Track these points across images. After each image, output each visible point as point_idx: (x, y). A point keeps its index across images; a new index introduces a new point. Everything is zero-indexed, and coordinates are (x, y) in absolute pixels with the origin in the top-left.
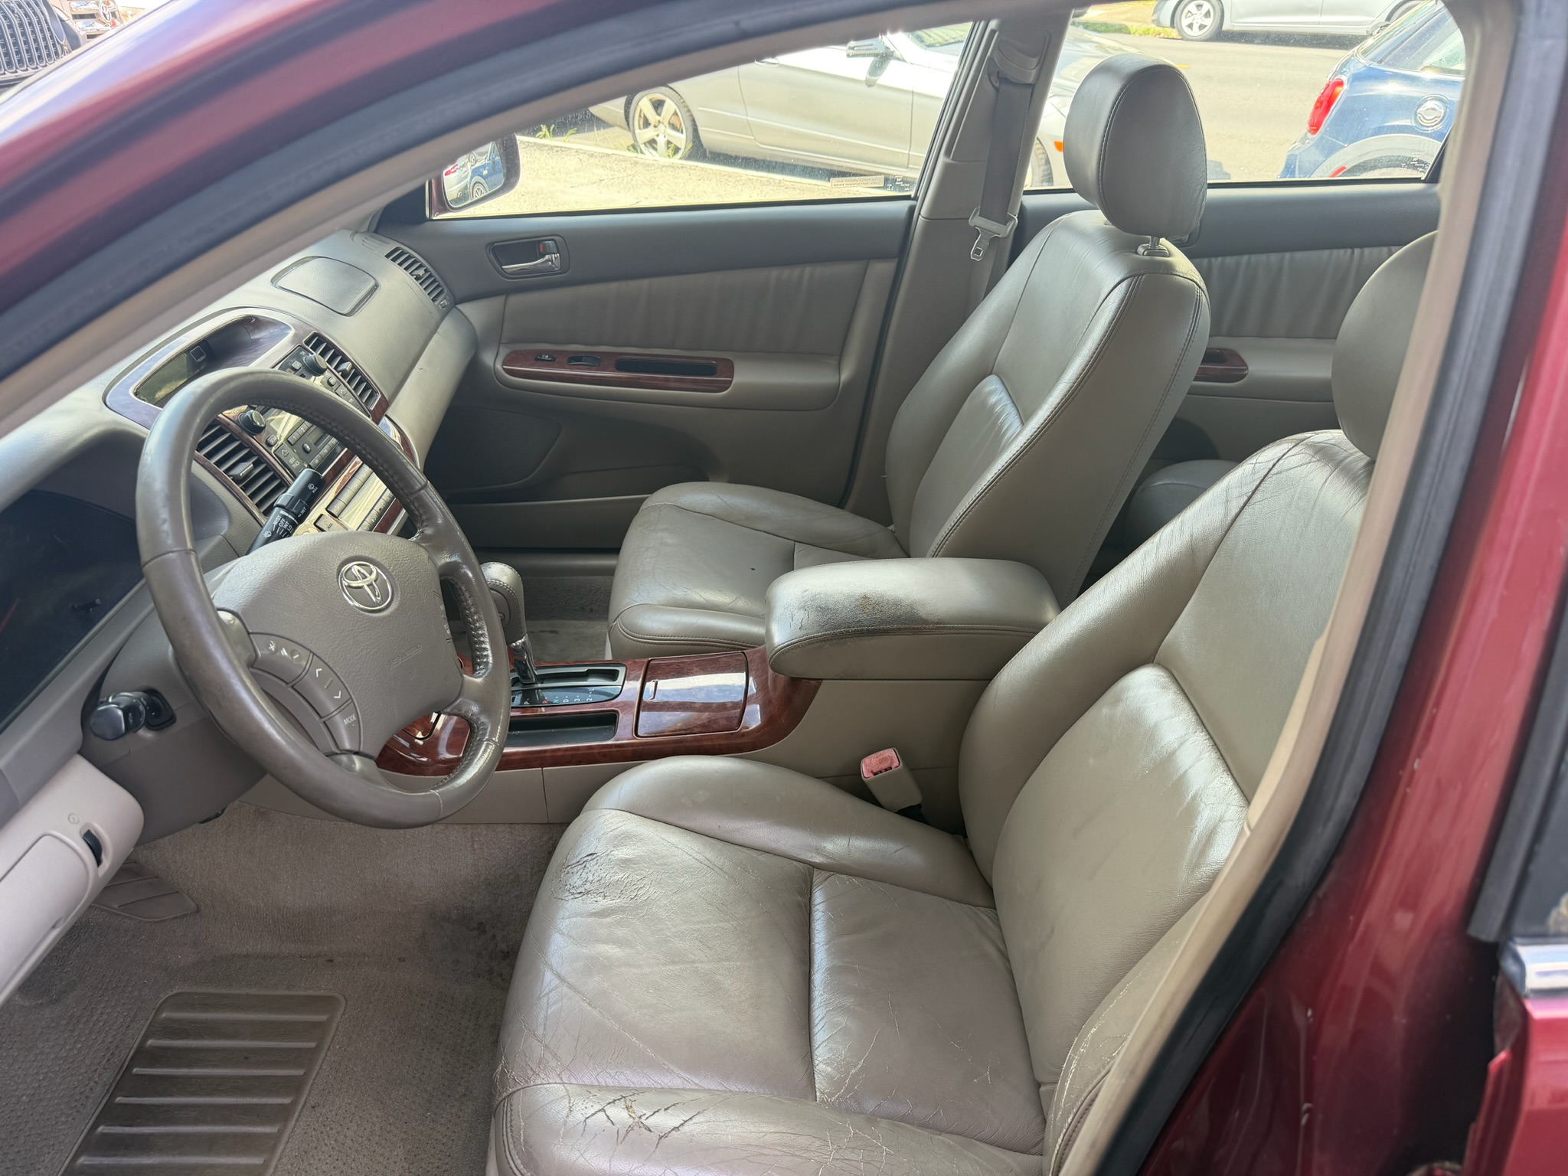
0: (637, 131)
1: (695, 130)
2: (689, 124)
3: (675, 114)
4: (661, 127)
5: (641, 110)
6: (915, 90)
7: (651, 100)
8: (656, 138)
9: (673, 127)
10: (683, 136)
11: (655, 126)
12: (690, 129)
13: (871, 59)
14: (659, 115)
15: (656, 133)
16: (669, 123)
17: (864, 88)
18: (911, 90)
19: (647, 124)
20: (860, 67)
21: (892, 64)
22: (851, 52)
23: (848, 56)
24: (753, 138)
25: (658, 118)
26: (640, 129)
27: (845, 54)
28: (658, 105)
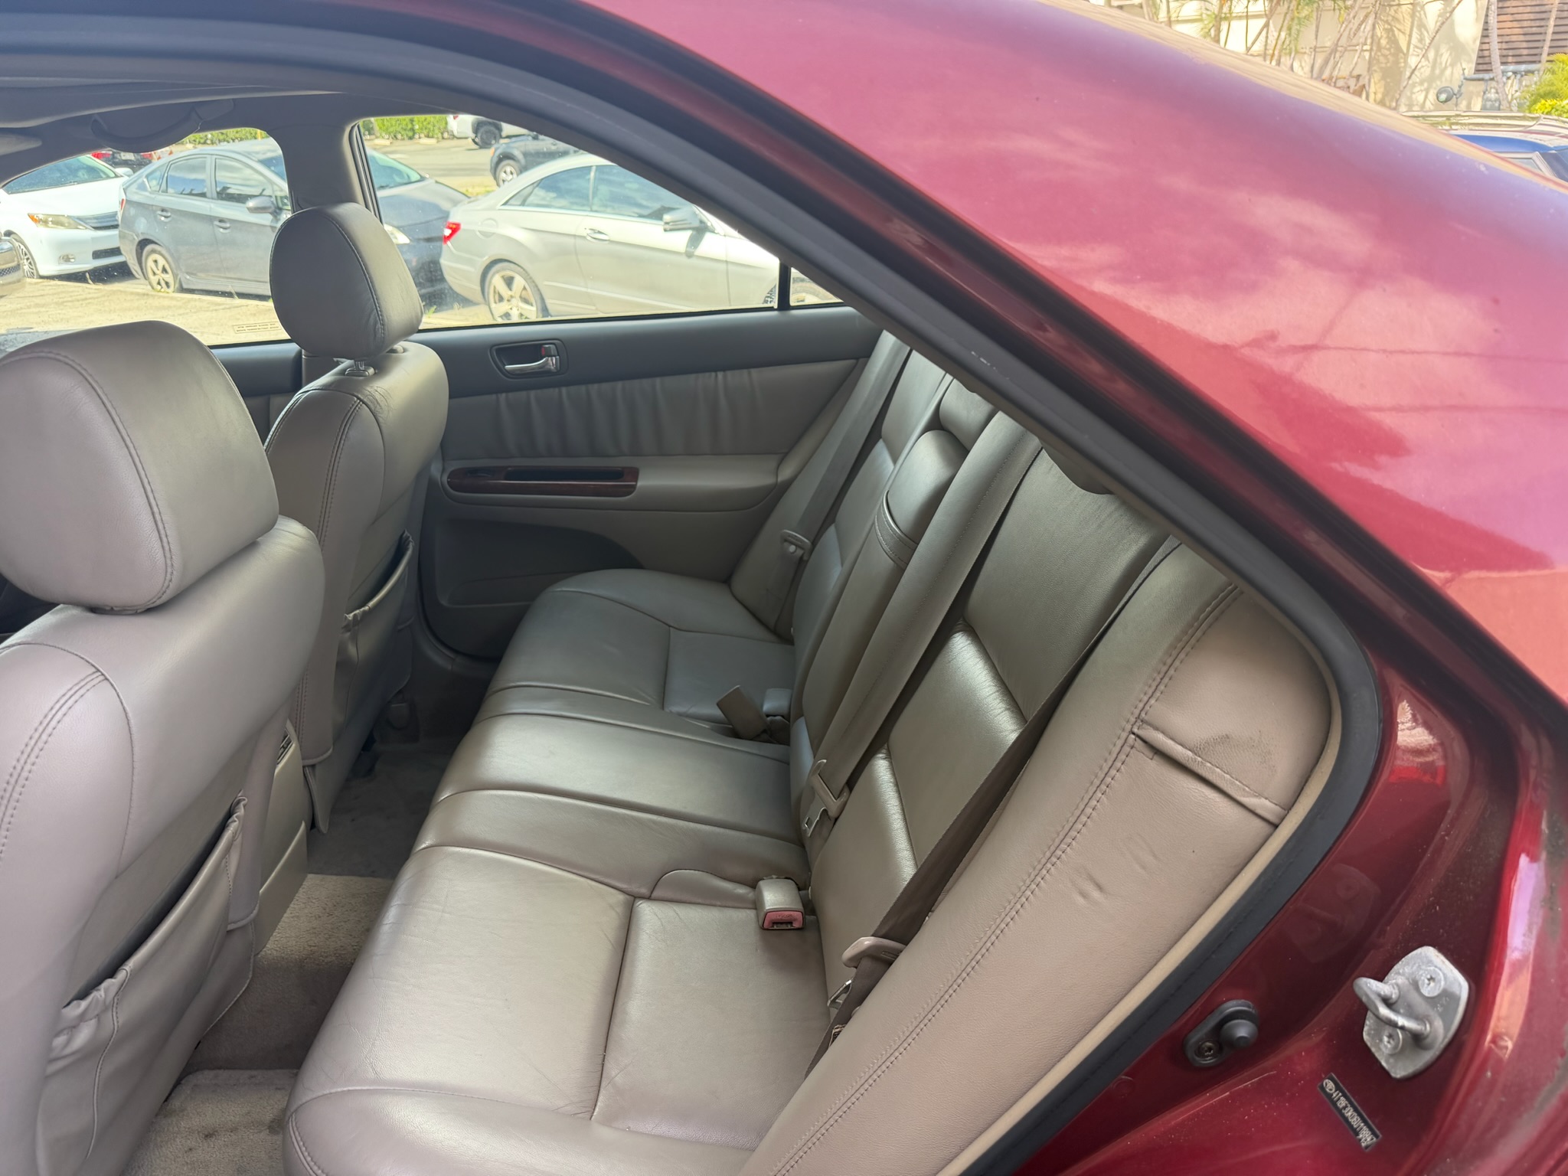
0: (493, 305)
1: (543, 300)
2: (538, 298)
3: (525, 288)
4: (514, 301)
5: (495, 287)
6: (728, 260)
7: (503, 277)
8: (510, 312)
9: (526, 301)
10: (534, 309)
11: (508, 301)
12: (539, 301)
13: (689, 233)
14: (511, 290)
15: (510, 307)
16: (521, 297)
17: (684, 259)
18: (724, 259)
19: (501, 299)
20: (680, 240)
21: (708, 236)
22: (667, 227)
23: (665, 230)
24: (594, 308)
25: (510, 293)
26: (495, 303)
27: (661, 228)
28: (509, 281)
